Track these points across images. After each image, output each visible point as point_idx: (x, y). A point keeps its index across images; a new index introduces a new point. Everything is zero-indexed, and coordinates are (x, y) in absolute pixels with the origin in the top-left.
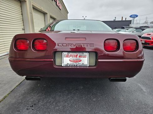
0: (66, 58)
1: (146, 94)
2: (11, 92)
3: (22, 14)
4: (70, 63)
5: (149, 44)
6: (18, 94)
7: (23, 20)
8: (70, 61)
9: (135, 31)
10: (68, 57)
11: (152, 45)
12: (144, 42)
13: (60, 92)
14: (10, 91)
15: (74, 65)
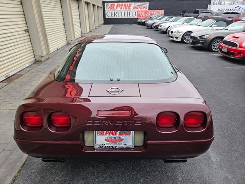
0: (100, 136)
1: (214, 166)
2: (22, 167)
3: (21, 3)
4: (107, 144)
5: (234, 55)
6: (33, 172)
7: (24, 14)
8: (107, 140)
9: (216, 25)
10: (103, 135)
11: (238, 56)
12: (226, 51)
13: (93, 166)
14: (21, 165)
15: (112, 147)
